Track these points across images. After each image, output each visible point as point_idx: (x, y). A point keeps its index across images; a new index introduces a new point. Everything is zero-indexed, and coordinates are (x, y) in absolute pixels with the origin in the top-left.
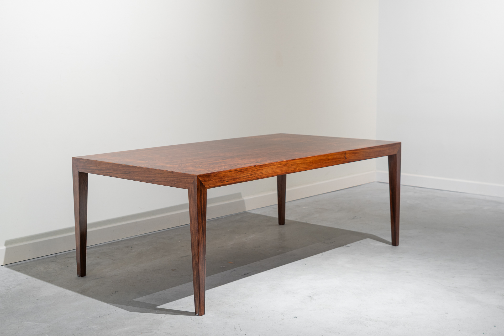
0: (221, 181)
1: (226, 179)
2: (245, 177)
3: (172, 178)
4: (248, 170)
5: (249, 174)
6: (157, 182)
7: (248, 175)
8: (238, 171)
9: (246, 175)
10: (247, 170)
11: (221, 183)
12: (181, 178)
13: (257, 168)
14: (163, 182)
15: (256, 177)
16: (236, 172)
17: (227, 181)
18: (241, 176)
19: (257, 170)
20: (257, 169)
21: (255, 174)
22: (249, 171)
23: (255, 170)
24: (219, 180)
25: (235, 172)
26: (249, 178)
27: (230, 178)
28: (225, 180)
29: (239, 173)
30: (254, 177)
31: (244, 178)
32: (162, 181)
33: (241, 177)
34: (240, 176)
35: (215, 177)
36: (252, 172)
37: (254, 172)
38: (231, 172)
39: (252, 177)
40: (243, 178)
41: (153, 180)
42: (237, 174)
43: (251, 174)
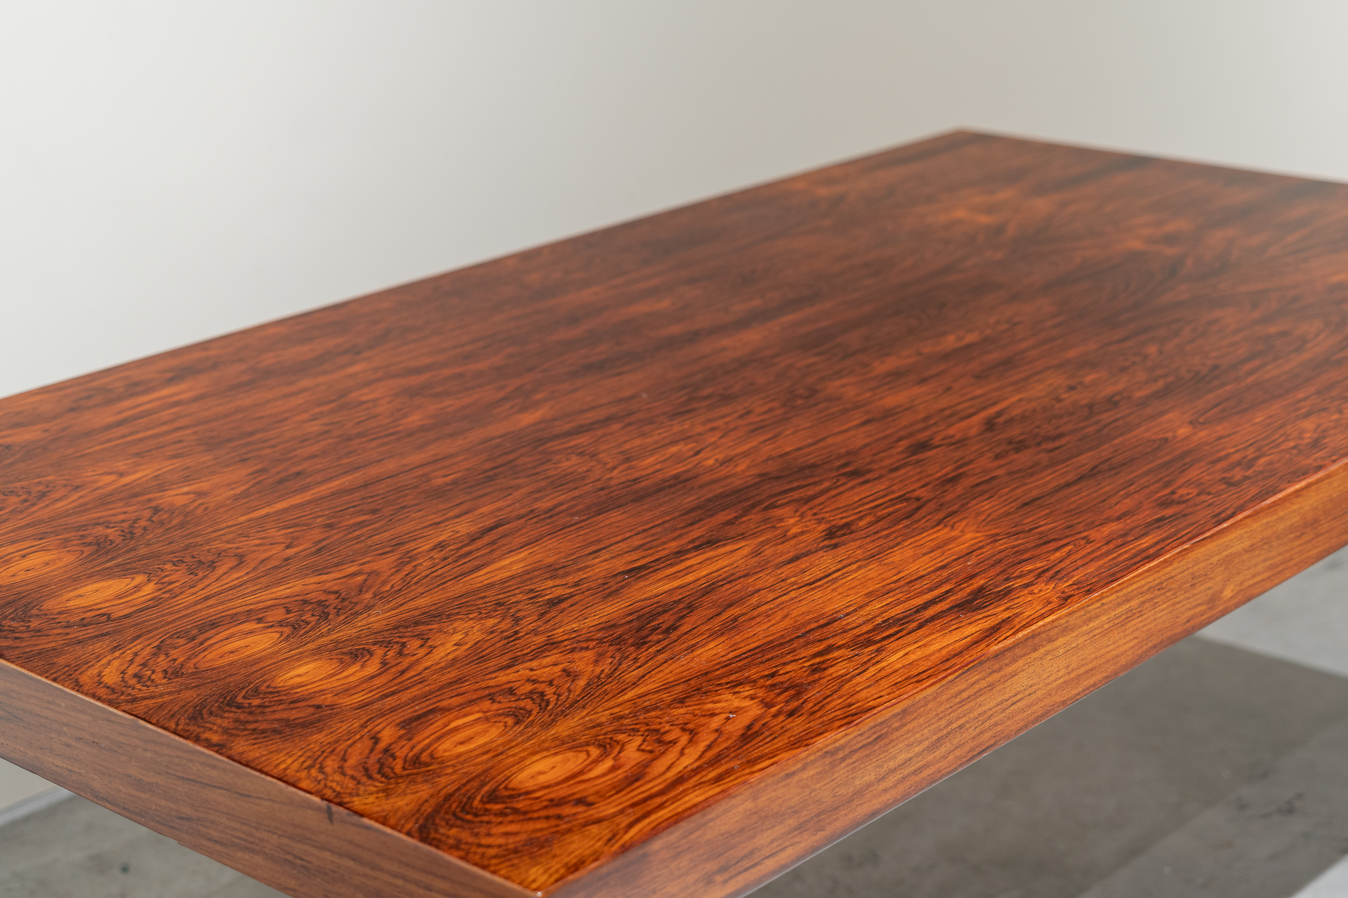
0: (722, 870)
1: (764, 838)
2: (899, 776)
3: (327, 855)
4: (920, 716)
5: (926, 743)
6: (218, 847)
7: (917, 755)
8: (847, 751)
9: (904, 756)
10: (909, 718)
11: (725, 882)
12: (404, 878)
13: (977, 682)
14: (258, 859)
15: (966, 748)
16: (833, 765)
17: (765, 852)
18: (868, 775)
19: (979, 693)
20: (977, 687)
21: (960, 727)
22: (922, 720)
23: (965, 695)
24: (711, 866)
25: (828, 760)
26: (925, 773)
27: (792, 822)
28: (752, 853)
29: (855, 757)
30: (958, 753)
31: (892, 779)
32: (253, 851)
33: (869, 785)
34: (857, 782)
35: (677, 856)
36: (943, 722)
37: (958, 718)
38: (796, 778)
39: (944, 757)
40: (882, 786)
41: (189, 819)
42: (841, 772)
43: (939, 740)
